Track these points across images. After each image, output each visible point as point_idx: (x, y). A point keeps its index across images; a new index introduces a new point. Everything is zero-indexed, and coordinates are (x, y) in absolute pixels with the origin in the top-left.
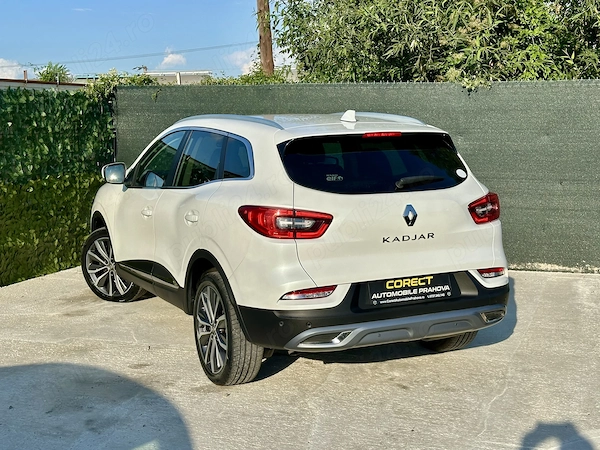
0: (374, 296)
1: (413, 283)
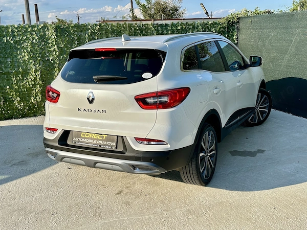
0: (74, 139)
1: (95, 136)
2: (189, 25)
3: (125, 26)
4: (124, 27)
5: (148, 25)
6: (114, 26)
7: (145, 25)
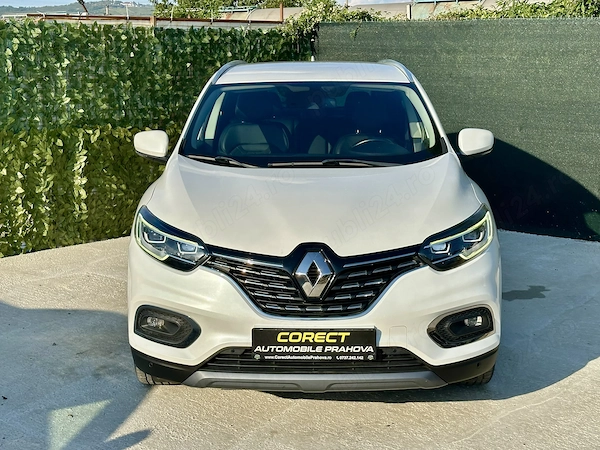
2: (225, 35)
3: (96, 30)
4: (94, 33)
5: (143, 29)
6: (73, 30)
7: (137, 29)
